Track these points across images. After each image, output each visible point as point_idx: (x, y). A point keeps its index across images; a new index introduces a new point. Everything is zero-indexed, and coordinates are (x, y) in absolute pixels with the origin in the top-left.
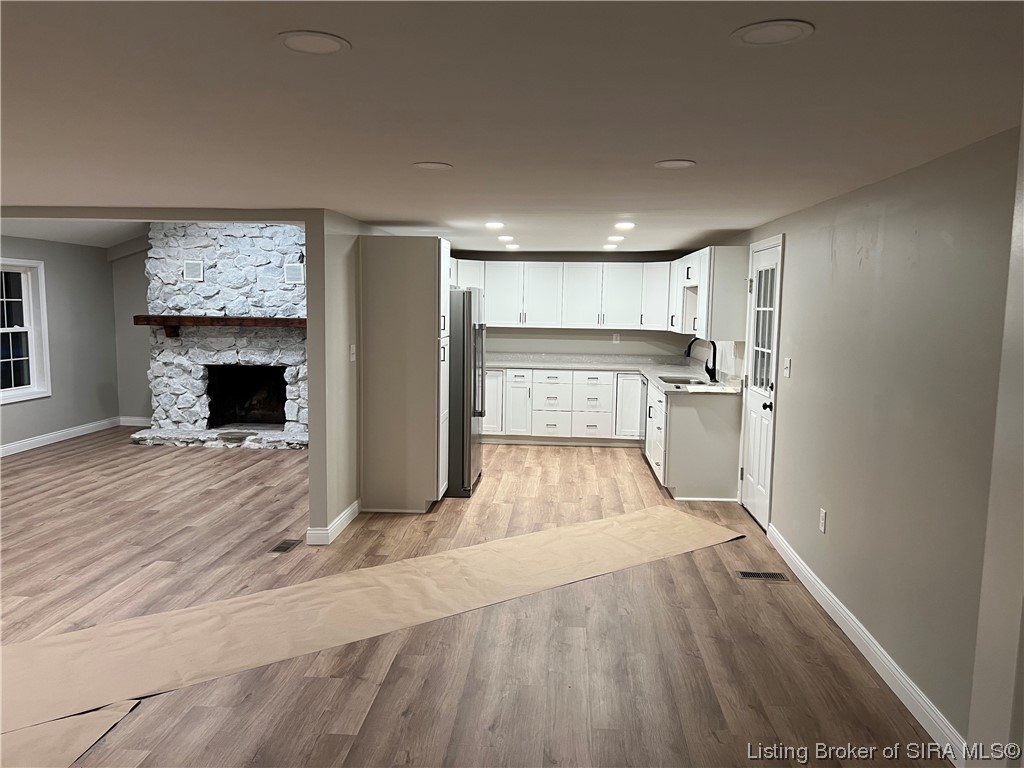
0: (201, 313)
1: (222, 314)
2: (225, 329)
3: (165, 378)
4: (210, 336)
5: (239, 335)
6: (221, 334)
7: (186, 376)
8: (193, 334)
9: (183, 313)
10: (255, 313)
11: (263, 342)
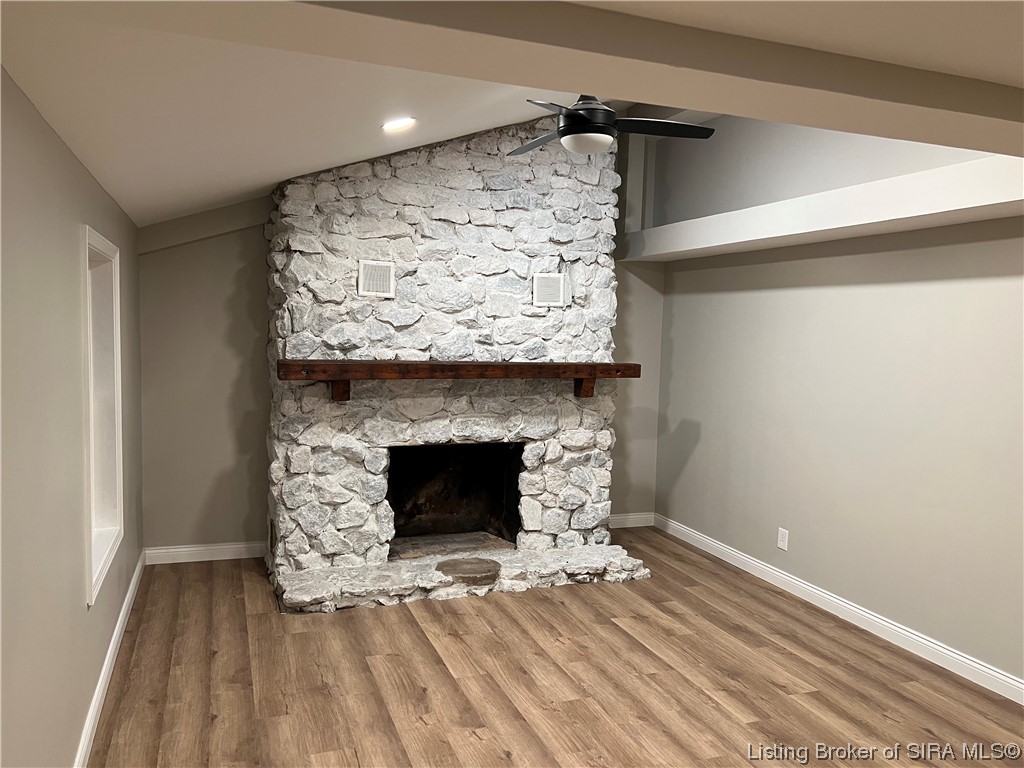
0: (388, 355)
1: (424, 357)
2: (427, 384)
3: (311, 476)
4: (401, 396)
5: (453, 393)
6: (419, 392)
7: (352, 468)
8: (373, 393)
9: (355, 356)
10: (481, 355)
11: (491, 403)
